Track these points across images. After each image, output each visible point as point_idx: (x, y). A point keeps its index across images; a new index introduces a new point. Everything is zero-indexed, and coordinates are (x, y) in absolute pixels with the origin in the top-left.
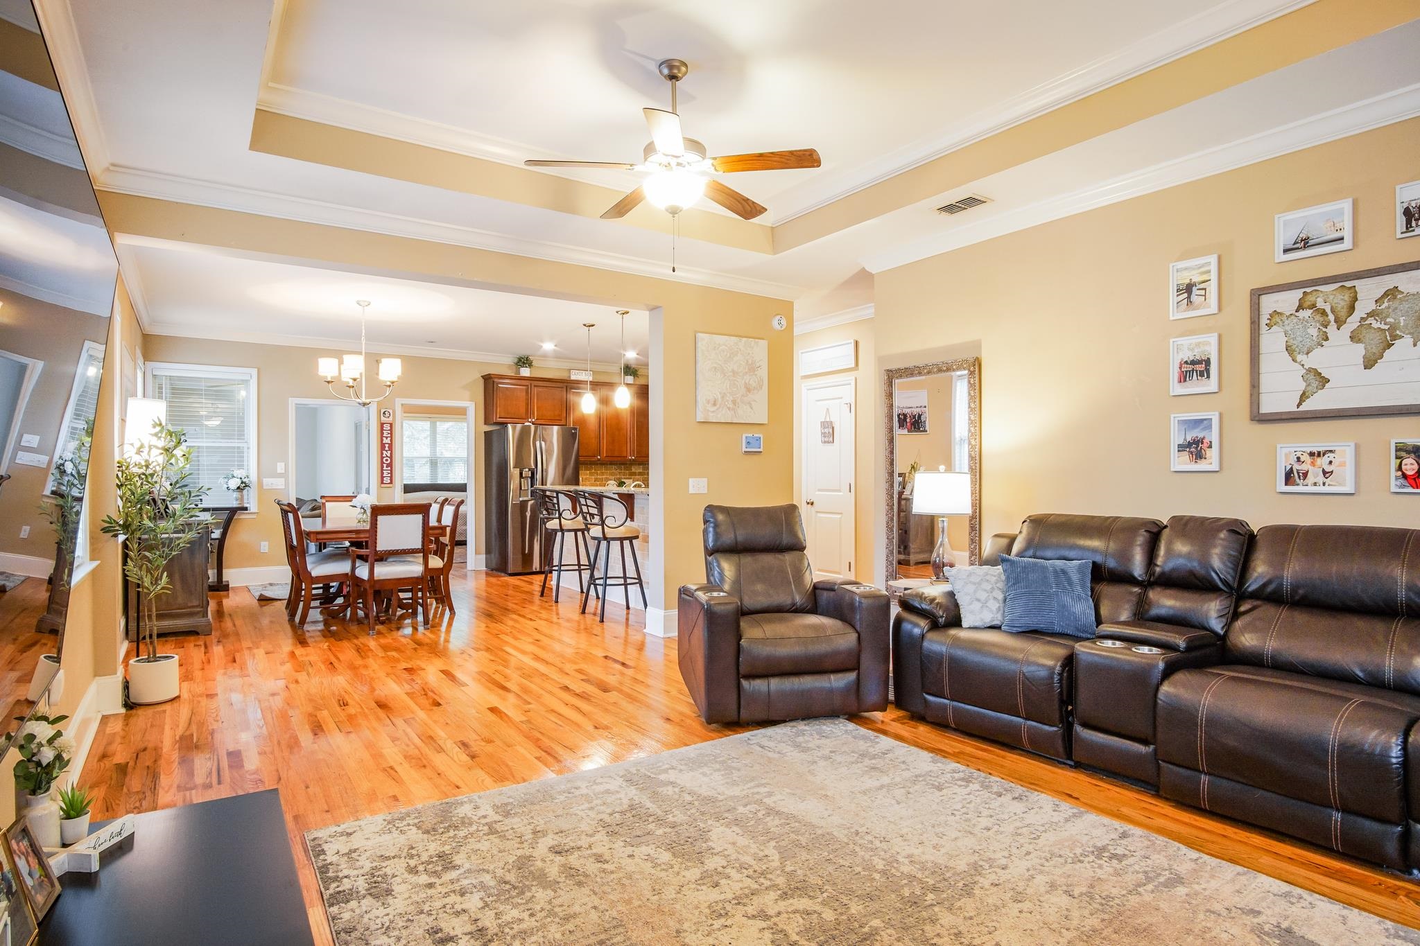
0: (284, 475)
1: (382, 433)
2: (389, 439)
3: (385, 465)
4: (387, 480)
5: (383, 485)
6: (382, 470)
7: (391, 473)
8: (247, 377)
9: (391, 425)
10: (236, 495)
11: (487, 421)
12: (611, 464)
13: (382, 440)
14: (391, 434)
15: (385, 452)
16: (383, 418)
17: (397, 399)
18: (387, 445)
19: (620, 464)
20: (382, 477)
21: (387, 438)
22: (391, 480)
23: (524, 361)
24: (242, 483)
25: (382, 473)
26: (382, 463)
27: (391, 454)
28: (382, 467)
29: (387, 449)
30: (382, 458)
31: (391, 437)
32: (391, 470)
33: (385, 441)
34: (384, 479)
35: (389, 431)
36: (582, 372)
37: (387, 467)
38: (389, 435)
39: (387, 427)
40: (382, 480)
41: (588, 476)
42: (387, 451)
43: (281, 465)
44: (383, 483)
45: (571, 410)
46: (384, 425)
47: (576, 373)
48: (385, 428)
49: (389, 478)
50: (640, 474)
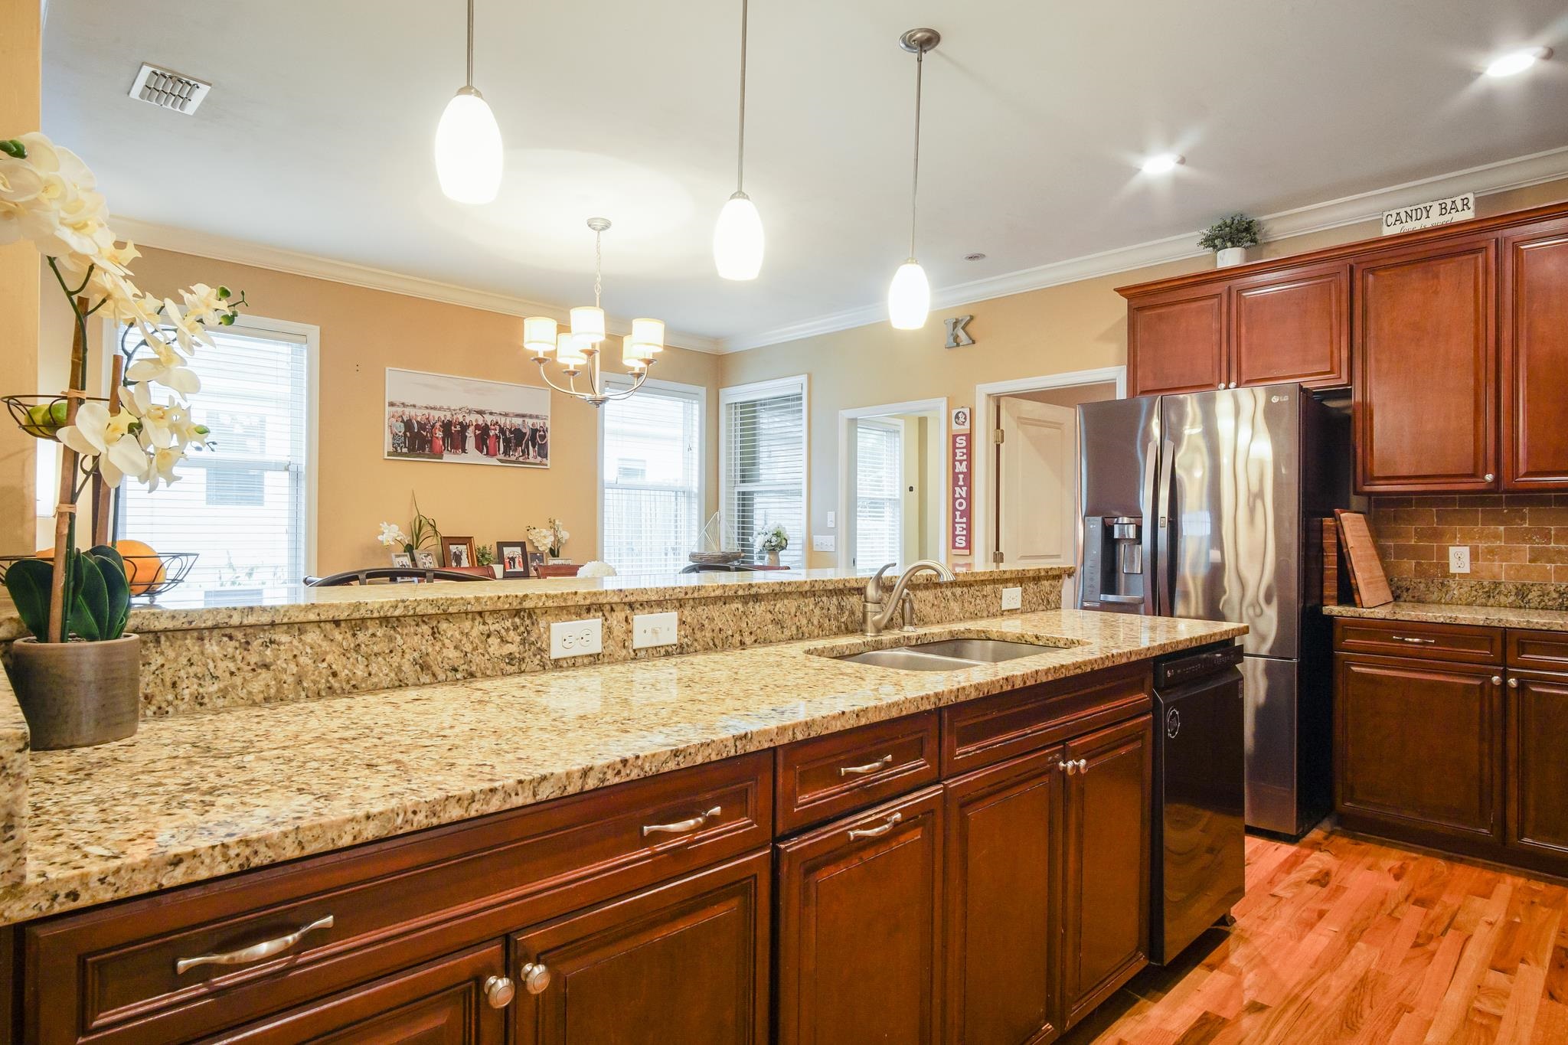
0: (834, 531)
1: (955, 455)
2: (965, 463)
3: (958, 513)
4: (961, 542)
5: (955, 551)
6: (954, 523)
8: (799, 390)
9: (969, 437)
13: (954, 467)
14: (969, 454)
15: (958, 489)
16: (955, 427)
17: (978, 387)
18: (961, 477)
20: (954, 536)
21: (961, 462)
25: (954, 529)
26: (955, 509)
27: (968, 492)
28: (954, 517)
29: (961, 483)
30: (955, 499)
31: (969, 460)
32: (968, 523)
33: (959, 468)
34: (957, 539)
35: (965, 451)
36: (1428, 205)
37: (961, 517)
38: (965, 457)
39: (961, 442)
40: (954, 542)
41: (1498, 543)
42: (961, 487)
43: (831, 515)
44: (954, 547)
45: (1372, 333)
46: (958, 439)
47: (1403, 216)
48: (958, 445)
49: (964, 538)
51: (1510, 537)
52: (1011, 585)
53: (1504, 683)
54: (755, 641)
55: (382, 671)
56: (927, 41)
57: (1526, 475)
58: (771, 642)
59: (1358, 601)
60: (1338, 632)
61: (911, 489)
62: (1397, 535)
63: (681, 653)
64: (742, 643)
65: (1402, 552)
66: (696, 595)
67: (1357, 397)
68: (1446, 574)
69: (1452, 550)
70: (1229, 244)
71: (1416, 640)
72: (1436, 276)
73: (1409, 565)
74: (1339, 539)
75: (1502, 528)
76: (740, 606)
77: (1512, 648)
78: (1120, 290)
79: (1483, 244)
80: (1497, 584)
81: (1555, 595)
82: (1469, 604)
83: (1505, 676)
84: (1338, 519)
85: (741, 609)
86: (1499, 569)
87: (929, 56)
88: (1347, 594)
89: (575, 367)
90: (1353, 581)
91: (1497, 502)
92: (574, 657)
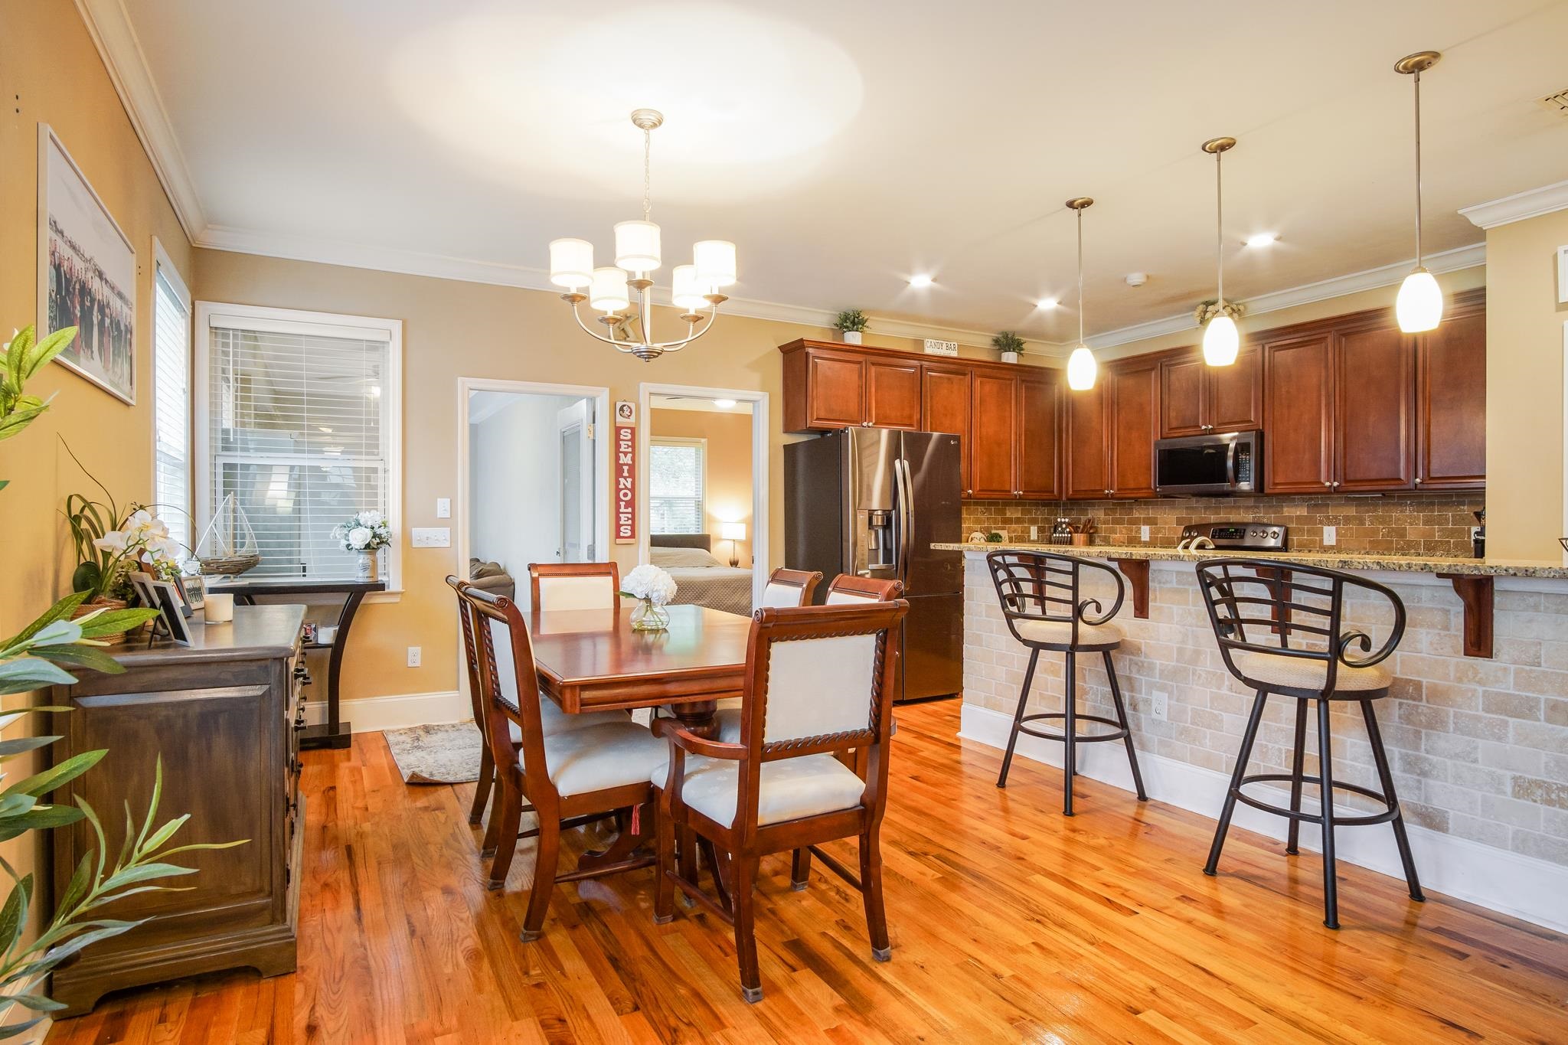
0: (449, 522)
1: (618, 446)
2: (629, 455)
3: (622, 504)
4: (625, 531)
5: (619, 541)
6: (617, 513)
7: (633, 519)
8: (384, 337)
9: (633, 430)
10: (363, 559)
11: (788, 429)
13: (617, 458)
14: (633, 447)
15: (622, 480)
16: (619, 419)
17: (642, 385)
18: (626, 468)
19: (990, 504)
20: (618, 526)
21: (626, 454)
22: (633, 530)
23: (852, 321)
24: (375, 536)
25: (618, 519)
26: (618, 500)
27: (633, 484)
28: (618, 507)
29: (626, 474)
30: (618, 490)
31: (633, 452)
32: (633, 513)
33: (623, 459)
34: (622, 528)
35: (630, 443)
36: (942, 342)
37: (626, 507)
38: (630, 450)
39: (625, 434)
40: (618, 531)
42: (625, 478)
43: (443, 503)
44: (618, 537)
46: (622, 431)
47: (933, 345)
48: (622, 437)
49: (629, 528)
50: (1018, 521)
70: (852, 329)
72: (952, 382)
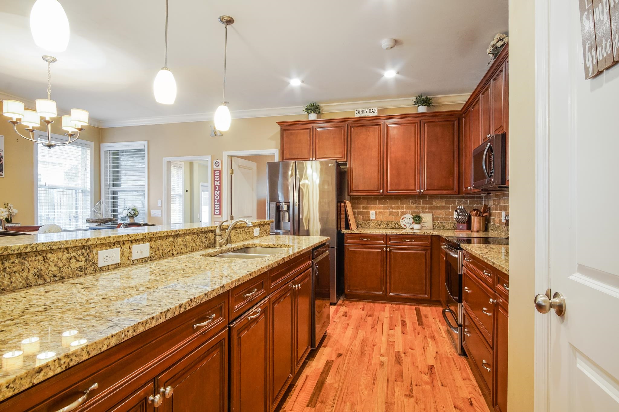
1: (215, 178)
2: (219, 181)
3: (216, 201)
5: (215, 216)
6: (214, 204)
7: (220, 207)
9: (220, 171)
12: (407, 198)
13: (214, 183)
16: (215, 167)
17: (224, 152)
18: (217, 187)
20: (215, 210)
21: (217, 181)
22: (220, 212)
25: (214, 207)
26: (215, 199)
27: (220, 193)
28: (215, 202)
29: (217, 189)
30: (215, 195)
32: (220, 205)
33: (216, 183)
34: (216, 211)
35: (219, 177)
36: (366, 109)
37: (217, 202)
38: (219, 179)
39: (217, 173)
40: (215, 212)
41: (382, 210)
42: (217, 191)
43: (159, 202)
44: (215, 214)
45: (353, 146)
46: (216, 172)
47: (360, 111)
49: (219, 210)
50: (443, 208)
51: (385, 208)
52: (256, 227)
53: (386, 250)
54: (177, 253)
55: (18, 280)
56: (230, 21)
57: (390, 190)
58: (183, 253)
59: (350, 228)
60: (345, 238)
61: (187, 191)
62: (358, 208)
63: (151, 260)
64: (173, 254)
65: (359, 213)
66: (157, 236)
67: (348, 166)
68: (370, 220)
69: (371, 212)
70: (313, 112)
71: (366, 239)
72: (369, 131)
73: (360, 217)
74: (345, 209)
75: (383, 206)
76: (172, 239)
77: (388, 240)
78: (278, 123)
79: (380, 123)
80: (382, 222)
81: (394, 225)
82: (375, 228)
83: (386, 248)
84: (345, 203)
85: (172, 241)
86: (382, 218)
87: (229, 26)
88: (348, 227)
89: (33, 127)
90: (349, 222)
91: (381, 198)
92: (108, 266)
